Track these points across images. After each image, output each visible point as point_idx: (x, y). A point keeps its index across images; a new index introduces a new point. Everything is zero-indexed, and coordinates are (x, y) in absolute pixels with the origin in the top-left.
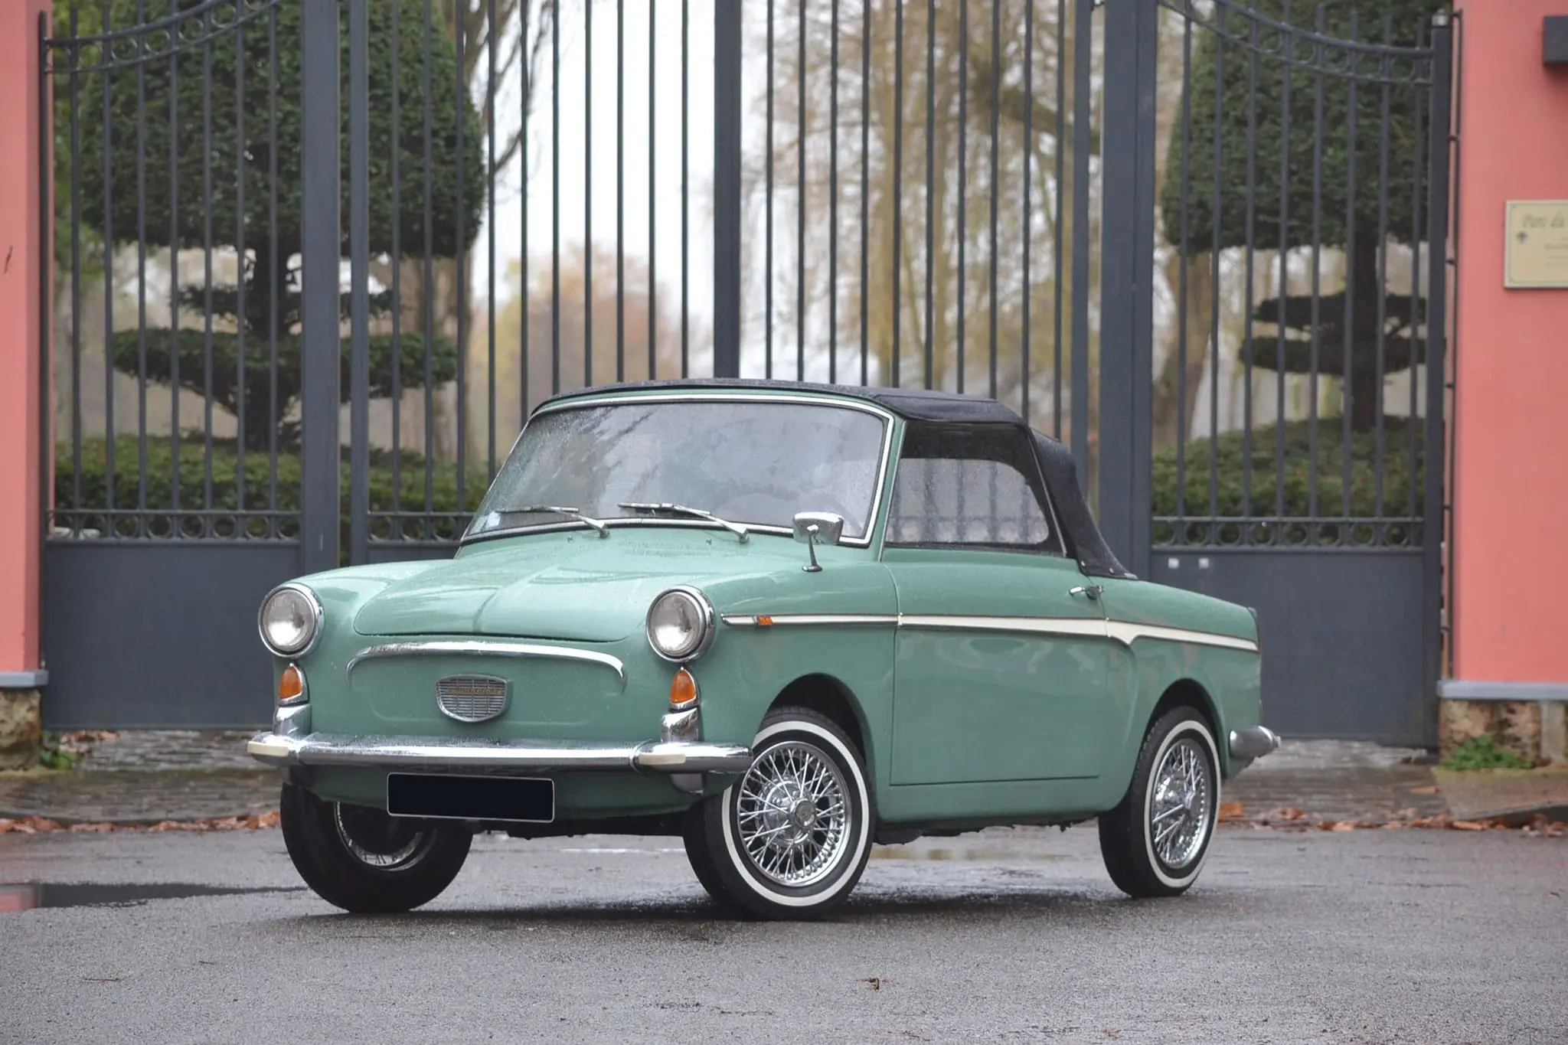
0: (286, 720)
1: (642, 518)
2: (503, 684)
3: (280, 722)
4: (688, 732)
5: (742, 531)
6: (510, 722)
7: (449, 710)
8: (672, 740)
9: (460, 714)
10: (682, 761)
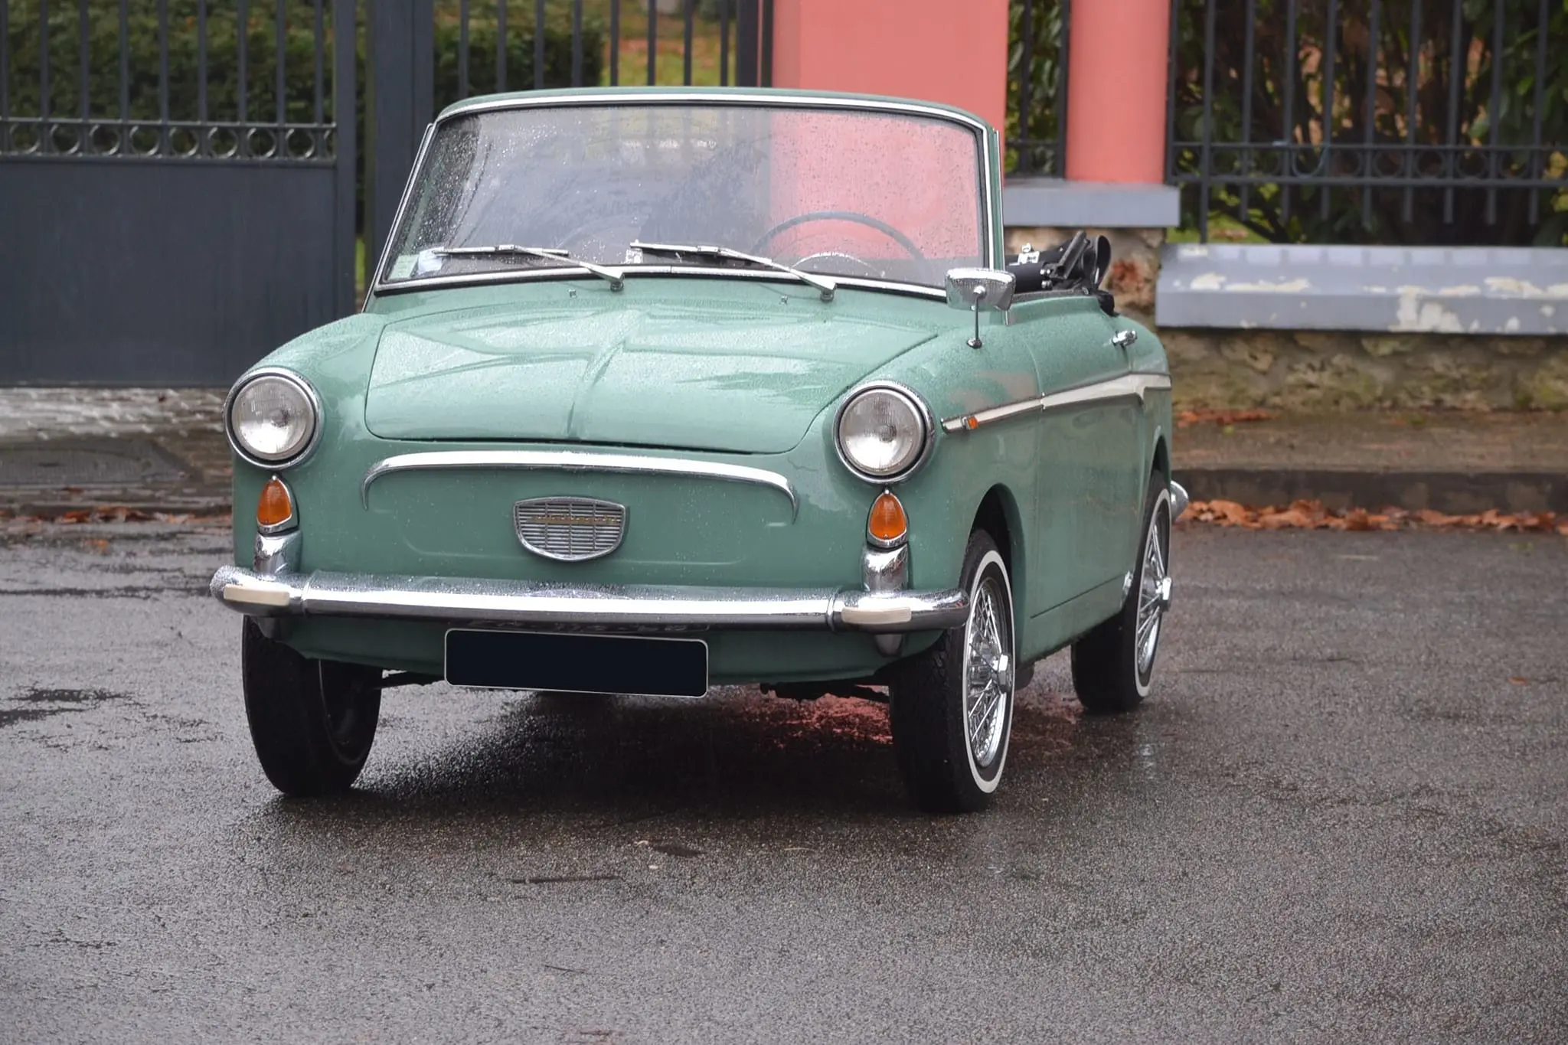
0: (275, 554)
1: (672, 265)
2: (620, 510)
3: (267, 557)
4: (902, 579)
5: (831, 286)
6: (624, 561)
7: (533, 544)
8: (883, 588)
9: (552, 550)
10: (907, 619)
